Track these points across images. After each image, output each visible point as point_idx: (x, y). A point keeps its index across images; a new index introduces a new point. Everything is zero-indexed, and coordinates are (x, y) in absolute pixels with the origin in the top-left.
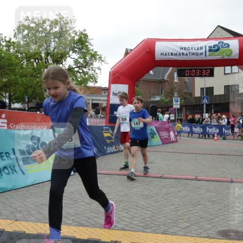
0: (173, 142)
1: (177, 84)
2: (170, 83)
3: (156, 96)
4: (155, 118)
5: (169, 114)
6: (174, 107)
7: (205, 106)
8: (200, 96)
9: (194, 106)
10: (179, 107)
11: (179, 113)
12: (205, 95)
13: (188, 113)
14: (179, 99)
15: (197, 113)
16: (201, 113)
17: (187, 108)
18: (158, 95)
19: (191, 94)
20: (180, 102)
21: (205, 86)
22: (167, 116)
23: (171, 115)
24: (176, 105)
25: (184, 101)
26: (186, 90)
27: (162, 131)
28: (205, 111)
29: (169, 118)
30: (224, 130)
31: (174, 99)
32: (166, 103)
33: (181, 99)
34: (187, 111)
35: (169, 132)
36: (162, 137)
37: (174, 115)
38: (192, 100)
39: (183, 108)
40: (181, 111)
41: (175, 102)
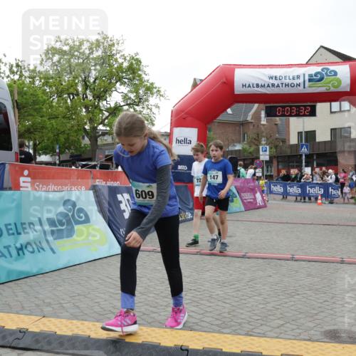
0: (260, 207)
1: (266, 127)
2: (256, 126)
3: (236, 144)
4: (235, 174)
5: (255, 169)
6: (261, 159)
7: (304, 157)
8: (296, 143)
9: (289, 156)
10: (268, 159)
11: (267, 167)
12: (304, 143)
14: (268, 147)
15: (293, 167)
16: (300, 168)
17: (280, 160)
18: (239, 142)
19: (284, 141)
20: (270, 151)
21: (304, 129)
22: (251, 171)
23: (257, 170)
24: (264, 156)
25: (275, 150)
26: (277, 135)
27: (245, 192)
28: (304, 164)
29: (254, 175)
30: (330, 190)
31: (261, 147)
32: (250, 153)
33: (271, 148)
34: (280, 163)
35: (254, 193)
36: (245, 201)
37: (261, 169)
38: (286, 149)
39: (274, 160)
40: (271, 164)
41: (262, 151)
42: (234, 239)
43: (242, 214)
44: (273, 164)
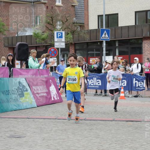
0: (54, 103)
1: (61, 8)
2: (50, 8)
6: (56, 47)
7: (104, 44)
8: (97, 28)
9: (87, 43)
10: (64, 47)
12: (104, 28)
14: (64, 33)
15: (93, 56)
16: (100, 56)
17: (77, 47)
19: (82, 26)
20: (66, 38)
21: (104, 11)
24: (60, 43)
25: (71, 36)
26: (74, 19)
27: (37, 85)
28: (104, 52)
30: (134, 82)
31: (55, 33)
32: (43, 39)
33: (67, 34)
36: (37, 95)
37: (56, 59)
38: (84, 35)
39: (70, 47)
40: (68, 52)
41: (57, 37)
42: (24, 139)
43: (34, 110)
44: (69, 52)
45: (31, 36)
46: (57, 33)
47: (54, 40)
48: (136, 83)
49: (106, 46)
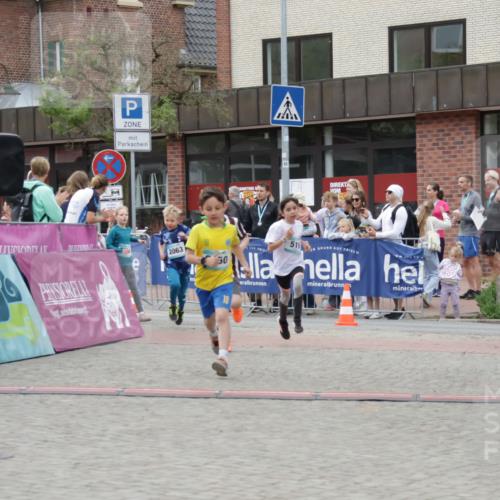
0: (114, 339)
3: (15, 85)
4: (14, 203)
6: (119, 147)
7: (285, 138)
8: (260, 83)
9: (227, 134)
10: (147, 148)
11: (146, 181)
13: (196, 178)
14: (146, 99)
15: (245, 179)
17: (193, 150)
18: (31, 77)
19: (208, 75)
20: (152, 116)
21: (284, 27)
22: (84, 195)
24: (132, 137)
25: (173, 112)
26: (183, 51)
27: (55, 279)
28: (285, 165)
29: (92, 206)
31: (117, 99)
32: (76, 122)
33: (157, 103)
34: (194, 164)
35: (93, 283)
36: (55, 314)
37: (120, 188)
38: (217, 108)
39: (169, 149)
40: (161, 165)
41: (124, 116)
42: (9, 466)
43: (44, 365)
44: (165, 164)
45: (35, 109)
46: (124, 101)
47: (112, 124)
48: (392, 271)
49: (290, 143)
